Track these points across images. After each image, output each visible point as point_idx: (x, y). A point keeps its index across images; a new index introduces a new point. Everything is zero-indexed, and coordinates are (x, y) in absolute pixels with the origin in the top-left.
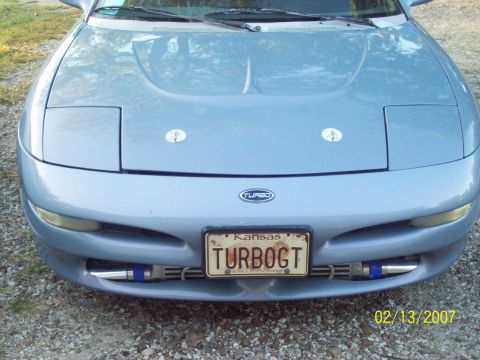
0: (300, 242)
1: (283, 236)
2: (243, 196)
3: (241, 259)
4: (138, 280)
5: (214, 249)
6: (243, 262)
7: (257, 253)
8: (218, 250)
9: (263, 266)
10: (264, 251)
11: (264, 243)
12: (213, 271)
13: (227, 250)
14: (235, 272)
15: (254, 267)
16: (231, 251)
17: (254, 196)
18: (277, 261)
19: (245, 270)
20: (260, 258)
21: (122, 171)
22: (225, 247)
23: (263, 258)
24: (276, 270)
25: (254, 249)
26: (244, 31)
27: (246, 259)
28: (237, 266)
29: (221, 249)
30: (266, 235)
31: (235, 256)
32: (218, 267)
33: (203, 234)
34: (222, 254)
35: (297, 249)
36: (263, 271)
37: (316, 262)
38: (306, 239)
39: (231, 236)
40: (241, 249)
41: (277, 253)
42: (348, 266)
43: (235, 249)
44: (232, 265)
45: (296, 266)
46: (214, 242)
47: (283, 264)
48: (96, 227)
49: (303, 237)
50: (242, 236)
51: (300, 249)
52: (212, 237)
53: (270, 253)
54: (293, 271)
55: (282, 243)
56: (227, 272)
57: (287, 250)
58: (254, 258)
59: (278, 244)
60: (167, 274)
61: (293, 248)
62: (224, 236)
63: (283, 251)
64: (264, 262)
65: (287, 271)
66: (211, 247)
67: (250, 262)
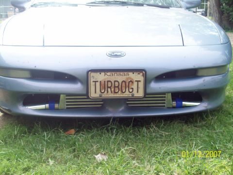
0: (140, 77)
1: (131, 74)
2: (109, 54)
3: (108, 87)
5: (94, 81)
6: (109, 89)
7: (117, 84)
8: (95, 82)
9: (120, 92)
10: (120, 83)
11: (120, 78)
13: (100, 82)
14: (105, 95)
15: (115, 93)
16: (103, 83)
17: (115, 54)
18: (127, 89)
19: (110, 95)
20: (118, 87)
21: (44, 46)
22: (99, 80)
23: (120, 87)
24: (127, 94)
25: (115, 81)
27: (110, 88)
28: (106, 92)
29: (97, 81)
30: (122, 73)
31: (105, 86)
32: (95, 92)
33: (88, 72)
34: (98, 84)
35: (138, 81)
36: (119, 95)
38: (143, 75)
39: (103, 74)
40: (108, 81)
41: (127, 84)
43: (105, 82)
44: (103, 91)
45: (138, 92)
46: (93, 77)
47: (131, 90)
49: (141, 74)
50: (109, 74)
51: (140, 81)
52: (92, 74)
53: (124, 84)
54: (136, 95)
55: (130, 78)
56: (100, 96)
57: (132, 82)
58: (115, 87)
59: (127, 78)
60: (67, 105)
61: (136, 81)
62: (99, 73)
63: (131, 83)
64: (120, 89)
65: (133, 95)
66: (92, 80)
67: (113, 89)
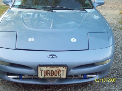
0: (64, 69)
1: (59, 67)
2: (49, 56)
3: (48, 73)
4: (20, 78)
5: (41, 71)
6: (49, 74)
8: (42, 71)
9: (54, 75)
10: (54, 72)
11: (54, 69)
12: (40, 76)
13: (44, 71)
14: (46, 77)
15: (51, 76)
16: (45, 71)
19: (49, 77)
20: (53, 73)
21: (16, 49)
22: (43, 70)
23: (54, 73)
24: (58, 76)
25: (51, 71)
26: (52, 12)
27: (49, 73)
28: (47, 75)
29: (43, 71)
30: (55, 67)
31: (46, 73)
32: (42, 76)
33: (38, 66)
34: (43, 72)
35: (63, 71)
36: (54, 77)
37: (68, 74)
38: (66, 68)
39: (45, 67)
40: (48, 71)
41: (58, 72)
42: (77, 75)
43: (46, 71)
44: (45, 75)
45: (63, 76)
46: (40, 69)
47: (59, 75)
48: (9, 64)
49: (65, 68)
50: (48, 67)
51: (64, 71)
52: (40, 67)
53: (56, 72)
54: (62, 77)
55: (59, 69)
56: (44, 77)
57: (60, 71)
58: (51, 73)
59: (58, 69)
60: (28, 77)
61: (62, 71)
62: (43, 67)
63: (59, 71)
64: (54, 74)
65: (61, 77)
66: (40, 70)
67: (50, 74)
